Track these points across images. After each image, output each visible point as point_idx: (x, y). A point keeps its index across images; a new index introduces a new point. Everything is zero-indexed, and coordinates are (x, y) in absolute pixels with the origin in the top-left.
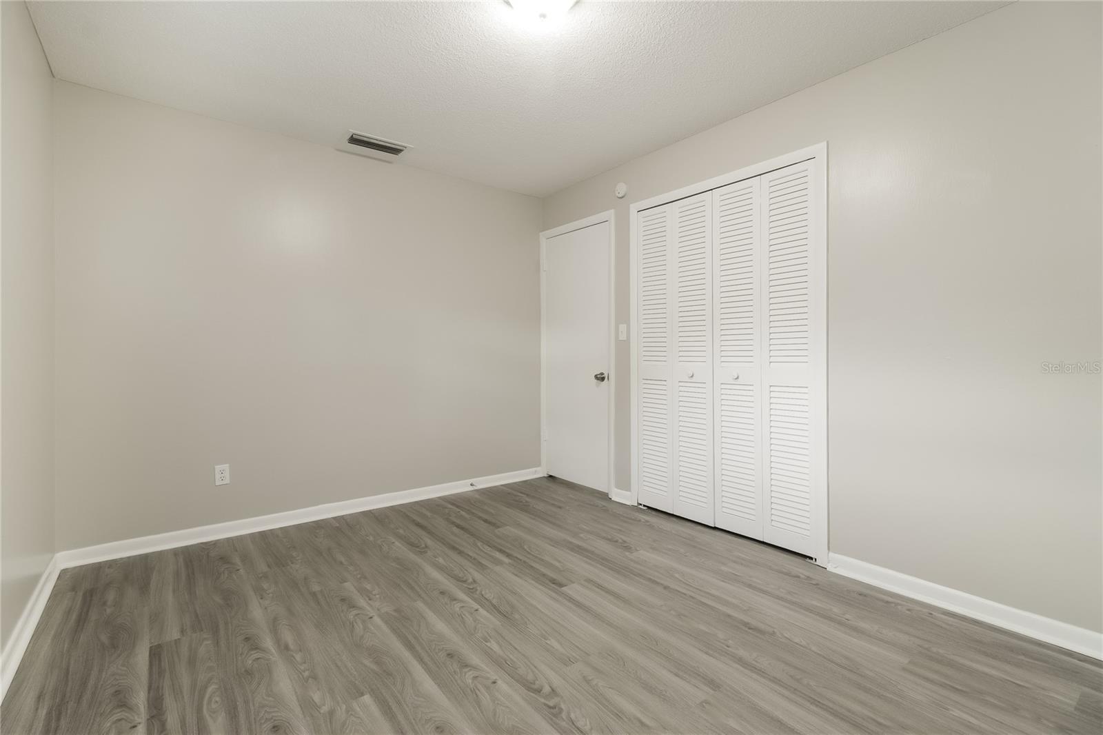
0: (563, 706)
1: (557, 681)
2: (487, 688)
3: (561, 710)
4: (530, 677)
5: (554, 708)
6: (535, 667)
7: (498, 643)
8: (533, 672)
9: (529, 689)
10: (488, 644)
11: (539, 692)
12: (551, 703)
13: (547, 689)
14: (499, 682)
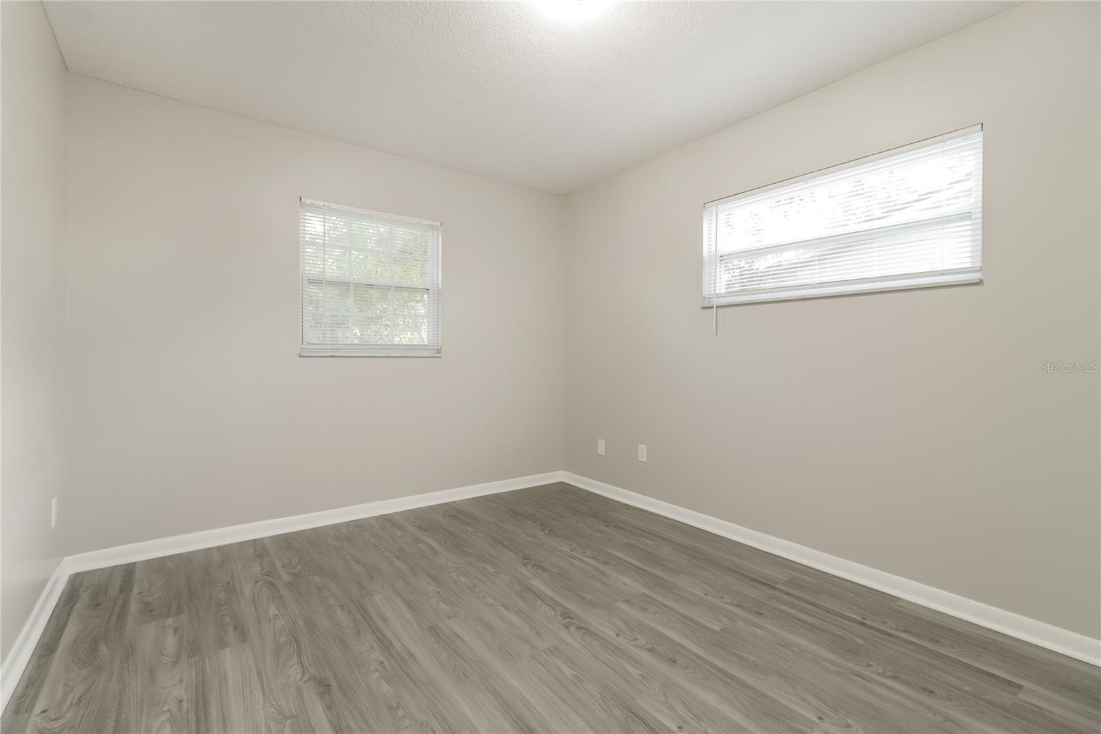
0: (560, 618)
1: (564, 634)
2: (621, 631)
3: (561, 616)
4: (587, 638)
5: (566, 617)
6: (585, 647)
7: (630, 673)
8: (585, 642)
9: (587, 629)
10: (640, 672)
11: (578, 627)
12: (568, 620)
13: (573, 629)
14: (614, 635)
